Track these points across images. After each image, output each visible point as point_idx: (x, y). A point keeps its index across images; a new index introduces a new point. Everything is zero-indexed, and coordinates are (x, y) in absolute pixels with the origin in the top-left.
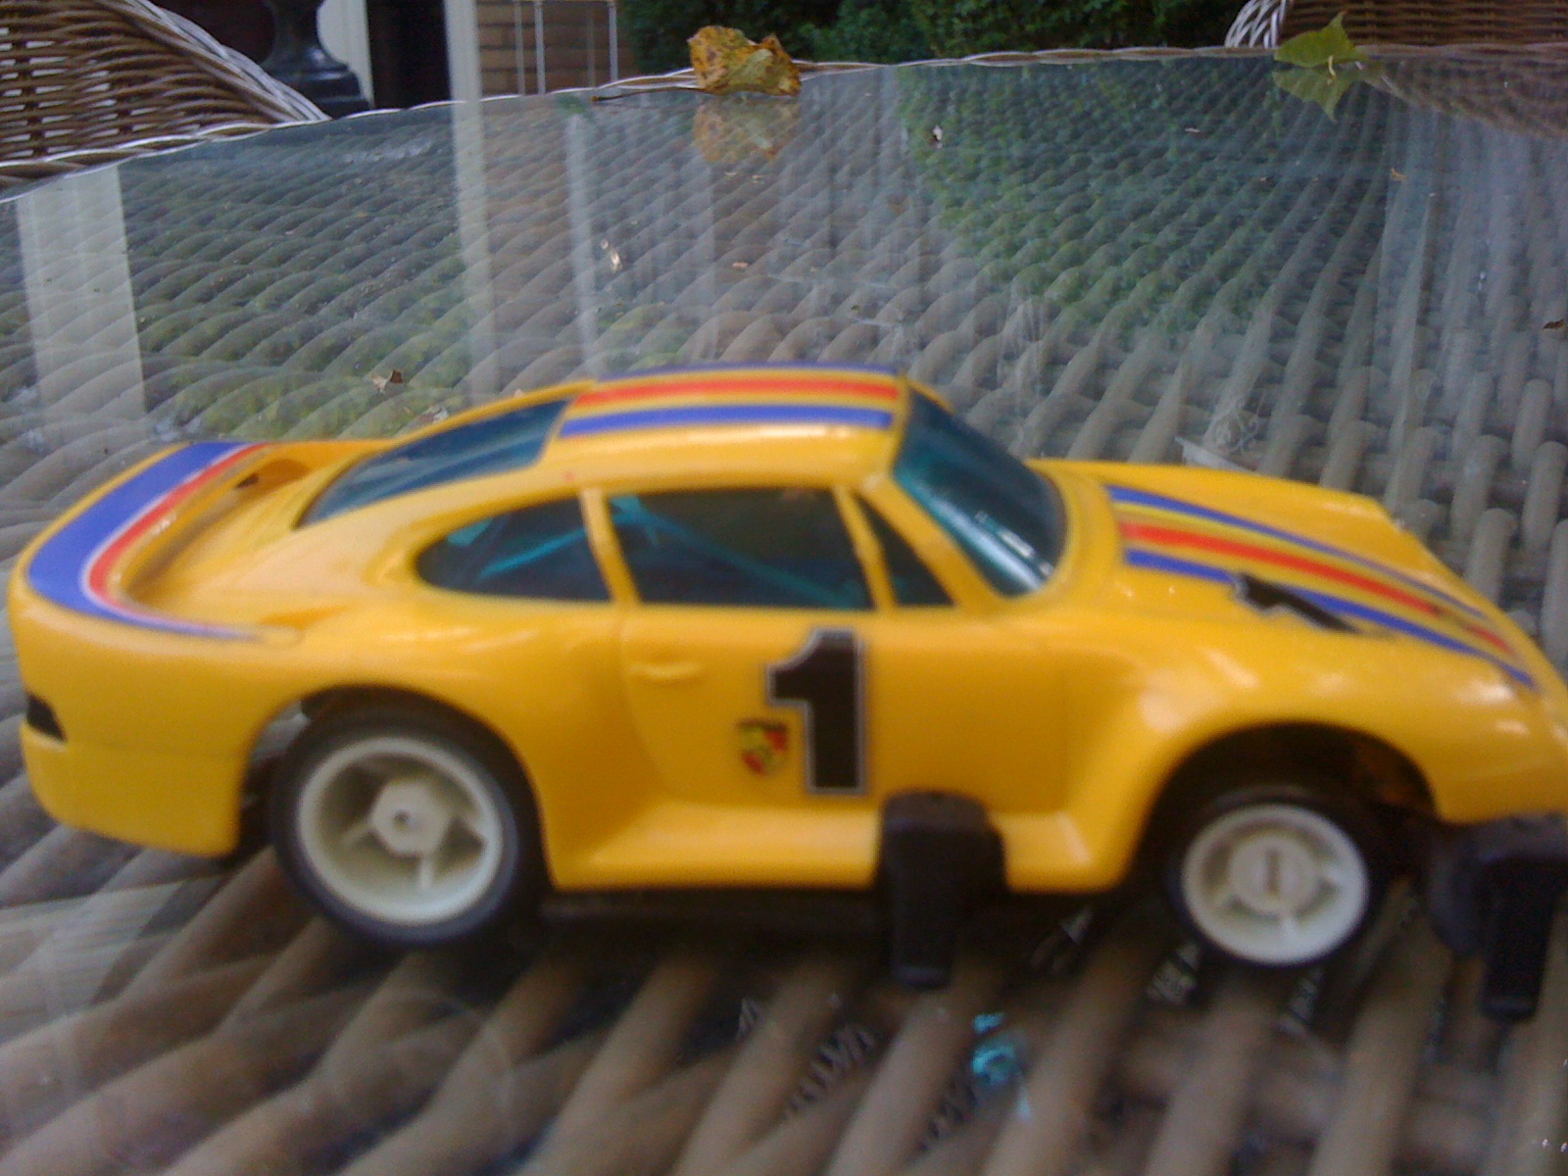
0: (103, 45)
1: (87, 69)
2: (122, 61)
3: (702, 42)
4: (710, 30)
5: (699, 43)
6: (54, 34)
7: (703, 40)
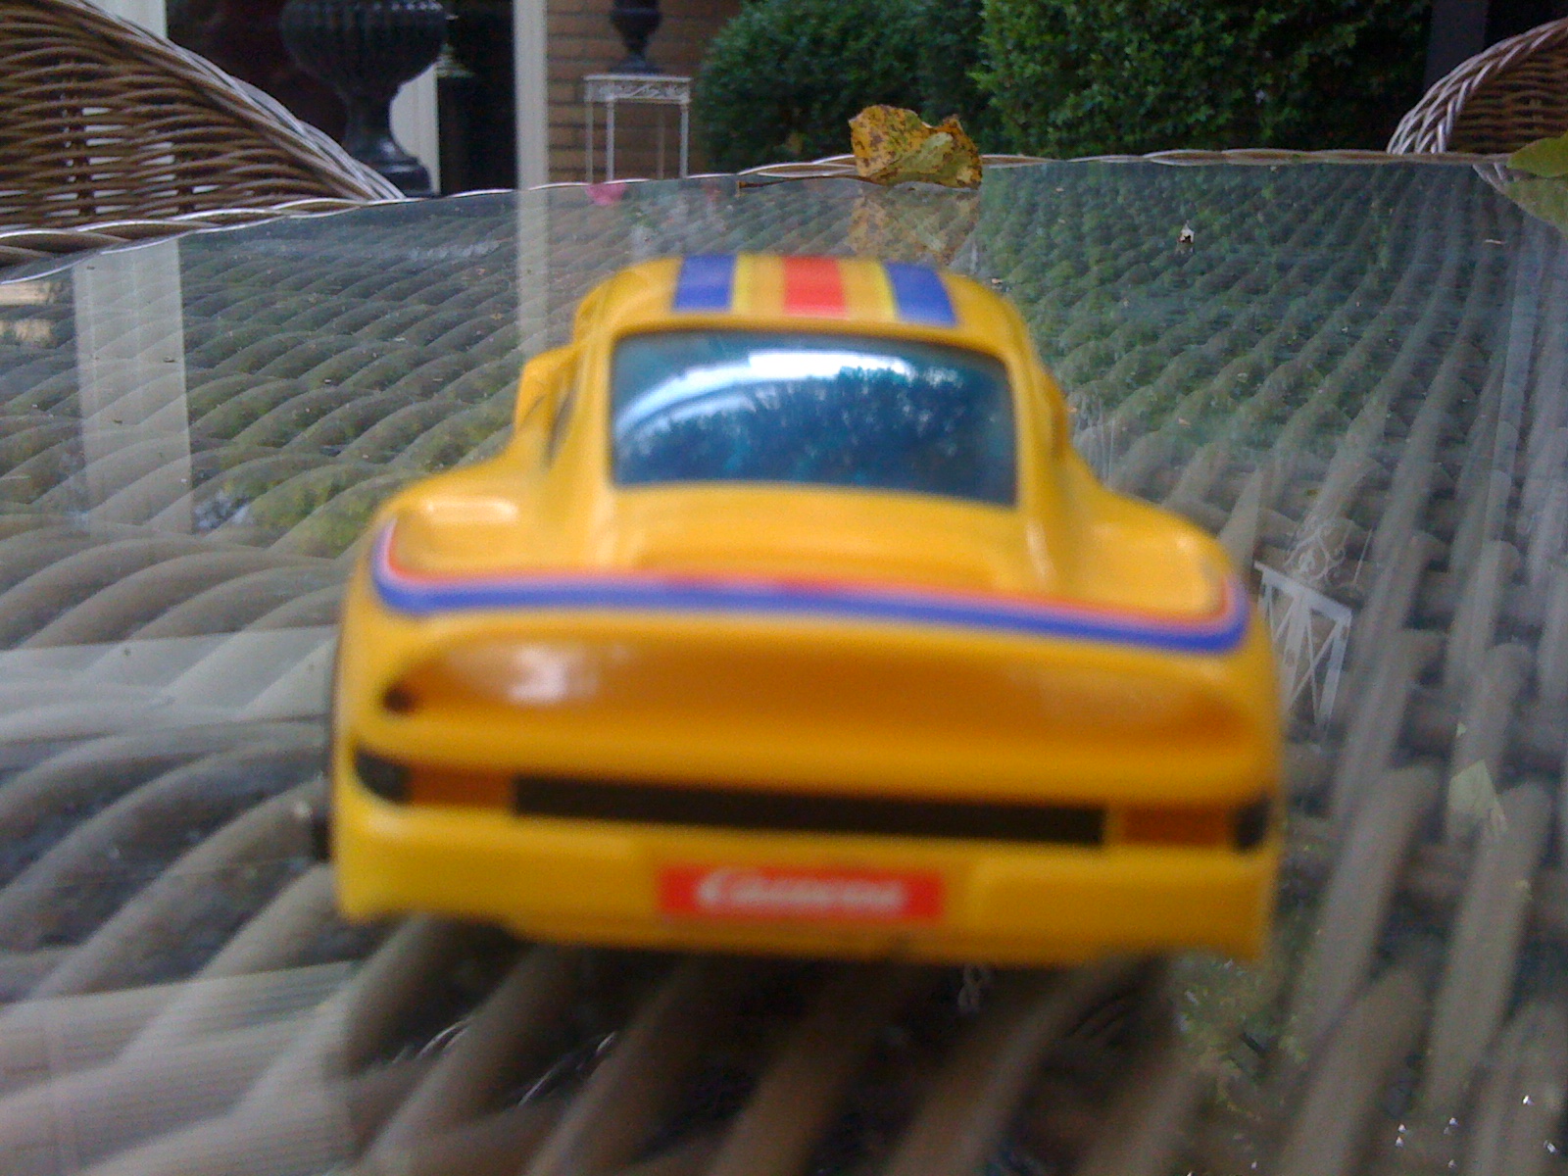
0: (168, 114)
1: (149, 139)
2: (187, 132)
3: (863, 124)
4: (877, 110)
5: (862, 125)
6: (114, 100)
7: (867, 122)
